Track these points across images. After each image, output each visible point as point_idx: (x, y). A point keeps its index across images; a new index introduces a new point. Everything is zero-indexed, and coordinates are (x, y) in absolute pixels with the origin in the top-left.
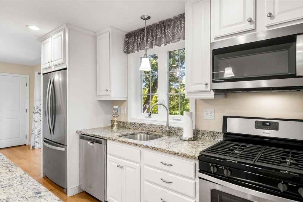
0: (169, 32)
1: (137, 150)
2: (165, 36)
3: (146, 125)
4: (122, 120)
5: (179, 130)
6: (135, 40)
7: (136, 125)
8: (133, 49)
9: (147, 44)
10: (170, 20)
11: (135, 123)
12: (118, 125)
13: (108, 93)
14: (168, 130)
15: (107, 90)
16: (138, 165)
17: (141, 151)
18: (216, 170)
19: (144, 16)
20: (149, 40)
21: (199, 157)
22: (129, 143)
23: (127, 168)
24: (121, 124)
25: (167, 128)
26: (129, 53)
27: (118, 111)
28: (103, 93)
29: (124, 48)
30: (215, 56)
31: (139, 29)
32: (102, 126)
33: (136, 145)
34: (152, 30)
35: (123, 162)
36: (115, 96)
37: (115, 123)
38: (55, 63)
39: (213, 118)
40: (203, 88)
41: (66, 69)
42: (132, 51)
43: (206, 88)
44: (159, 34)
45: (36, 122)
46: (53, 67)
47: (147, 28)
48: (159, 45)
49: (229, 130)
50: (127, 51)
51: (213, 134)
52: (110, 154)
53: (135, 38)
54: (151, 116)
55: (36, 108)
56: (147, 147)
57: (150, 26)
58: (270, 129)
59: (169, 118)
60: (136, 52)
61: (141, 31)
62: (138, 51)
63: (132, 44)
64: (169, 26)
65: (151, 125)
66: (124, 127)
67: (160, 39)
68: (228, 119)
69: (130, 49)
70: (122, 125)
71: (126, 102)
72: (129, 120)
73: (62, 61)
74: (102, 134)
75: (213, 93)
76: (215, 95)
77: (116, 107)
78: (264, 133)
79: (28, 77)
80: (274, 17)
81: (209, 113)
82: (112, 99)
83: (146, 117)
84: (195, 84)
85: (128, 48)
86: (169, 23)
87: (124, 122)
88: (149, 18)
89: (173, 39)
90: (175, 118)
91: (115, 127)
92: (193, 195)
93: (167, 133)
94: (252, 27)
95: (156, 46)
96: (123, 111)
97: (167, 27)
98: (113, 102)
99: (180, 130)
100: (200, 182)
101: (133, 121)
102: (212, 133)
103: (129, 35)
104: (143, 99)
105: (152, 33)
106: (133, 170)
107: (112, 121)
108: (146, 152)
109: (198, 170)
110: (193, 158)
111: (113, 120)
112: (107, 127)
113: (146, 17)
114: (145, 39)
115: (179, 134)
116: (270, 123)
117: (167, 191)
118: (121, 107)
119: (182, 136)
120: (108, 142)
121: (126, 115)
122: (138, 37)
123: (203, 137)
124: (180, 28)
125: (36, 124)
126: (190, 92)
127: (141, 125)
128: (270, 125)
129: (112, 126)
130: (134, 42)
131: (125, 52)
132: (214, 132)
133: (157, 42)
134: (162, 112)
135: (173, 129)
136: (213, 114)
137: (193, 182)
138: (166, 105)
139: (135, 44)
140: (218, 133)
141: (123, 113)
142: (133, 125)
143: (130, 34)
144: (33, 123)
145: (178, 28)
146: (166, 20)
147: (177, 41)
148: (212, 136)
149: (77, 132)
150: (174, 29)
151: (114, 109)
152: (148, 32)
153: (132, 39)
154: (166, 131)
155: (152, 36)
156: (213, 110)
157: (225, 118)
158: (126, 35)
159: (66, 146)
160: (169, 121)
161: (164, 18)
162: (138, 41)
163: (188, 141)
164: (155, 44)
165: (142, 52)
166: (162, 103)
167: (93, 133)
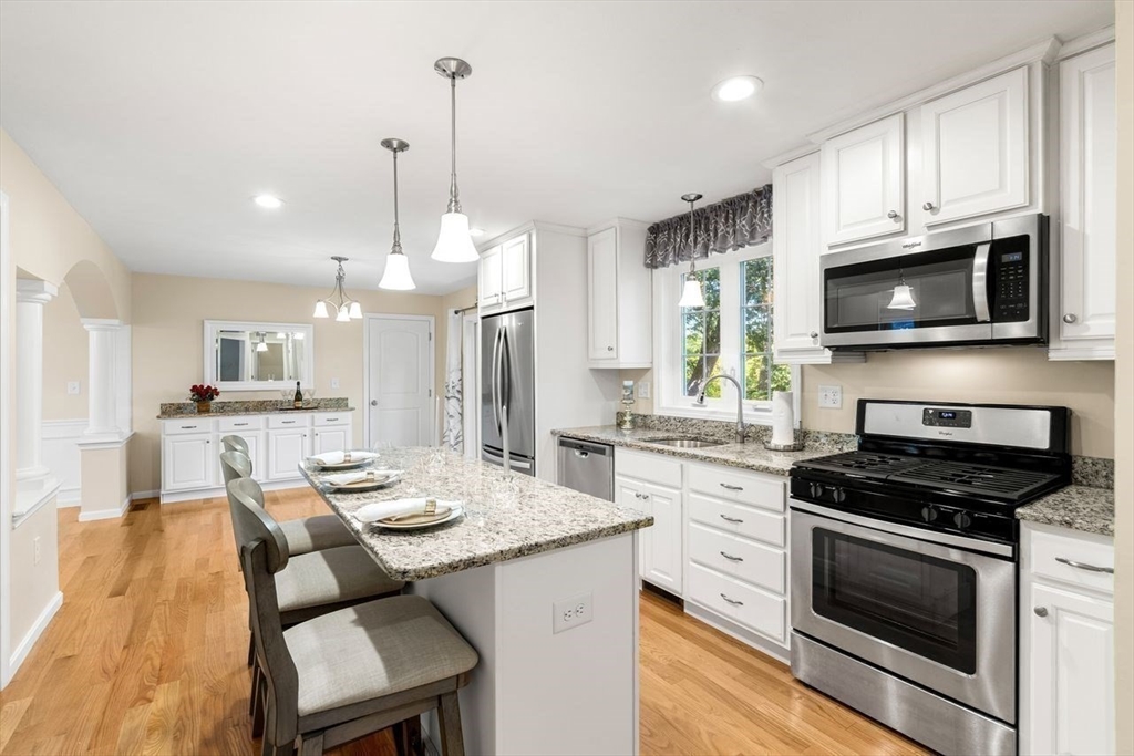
0: (742, 222)
1: (675, 463)
2: (734, 232)
3: (694, 421)
4: (642, 412)
5: (765, 430)
6: (669, 239)
7: (673, 421)
8: (665, 258)
9: (695, 247)
10: (746, 198)
11: (669, 418)
12: (633, 422)
13: (613, 354)
14: (740, 429)
15: (610, 349)
16: (677, 492)
17: (682, 466)
18: (820, 492)
19: (688, 196)
20: (699, 239)
21: (792, 472)
22: (658, 451)
23: (656, 499)
24: (639, 420)
25: (739, 426)
26: (656, 267)
27: (632, 393)
28: (605, 353)
29: (646, 257)
30: (829, 282)
31: (678, 217)
32: (599, 424)
33: (674, 453)
34: (707, 218)
35: (647, 488)
36: (628, 359)
37: (628, 418)
38: (510, 296)
39: (838, 405)
40: (808, 342)
41: (532, 308)
42: (663, 264)
43: (815, 344)
44: (722, 227)
45: (451, 416)
46: (505, 304)
47: (696, 213)
48: (722, 250)
49: (868, 430)
50: (652, 264)
51: (838, 438)
52: (620, 474)
53: (668, 234)
54: (705, 403)
55: (450, 387)
56: (694, 457)
57: (703, 210)
58: (953, 426)
59: (743, 407)
60: (672, 265)
61: (683, 219)
62: (676, 263)
63: (662, 247)
64: (744, 210)
65: (705, 421)
66: (646, 427)
67: (725, 237)
68: (868, 405)
69: (659, 259)
70: (642, 422)
71: (649, 374)
72: (657, 412)
73: (524, 292)
74: (603, 437)
75: (829, 353)
76: (833, 357)
77: (628, 383)
78: (941, 433)
79: (432, 320)
80: (939, 210)
81: (830, 395)
82: (622, 367)
83: (695, 405)
84: (792, 335)
85: (654, 256)
86: (744, 203)
87: (645, 417)
88: (700, 197)
89: (753, 236)
90: (759, 407)
91: (628, 425)
92: (780, 541)
93: (739, 437)
94: (898, 226)
95: (714, 253)
96: (642, 392)
97: (739, 211)
98: (622, 373)
99: (767, 430)
100: (792, 516)
101: (666, 414)
102: (835, 437)
103: (655, 229)
104: (688, 364)
105: (706, 225)
106: (667, 502)
107: (620, 415)
108: (693, 467)
109: (789, 494)
110: (779, 473)
111: (623, 411)
112: (610, 426)
113: (693, 197)
114: (691, 238)
115: (765, 439)
116: (954, 413)
117: (732, 537)
118: (640, 383)
119: (768, 442)
120: (617, 449)
121: (651, 401)
122: (675, 233)
123: (817, 444)
124: (766, 215)
125: (451, 420)
126: (782, 352)
127: (682, 421)
128: (954, 417)
129: (619, 425)
130: (666, 245)
131: (647, 266)
132: (839, 435)
133: (718, 244)
134: (729, 392)
135: (753, 429)
136: (838, 397)
137: (781, 517)
138: (738, 379)
139: (670, 248)
140: (849, 436)
141: (644, 396)
142: (665, 421)
143: (657, 225)
144: (446, 419)
145: (763, 213)
146: (737, 197)
147: (761, 242)
148: (836, 443)
149: (553, 433)
150: (753, 216)
151: (625, 388)
152: (698, 223)
153: (662, 238)
154: (737, 433)
155: (707, 230)
156: (838, 388)
157: (862, 404)
158: (649, 229)
159: (533, 459)
160: (744, 412)
161: (732, 193)
162: (675, 241)
163: (783, 451)
164: (714, 250)
165: (685, 266)
166: (728, 374)
167: (586, 435)
